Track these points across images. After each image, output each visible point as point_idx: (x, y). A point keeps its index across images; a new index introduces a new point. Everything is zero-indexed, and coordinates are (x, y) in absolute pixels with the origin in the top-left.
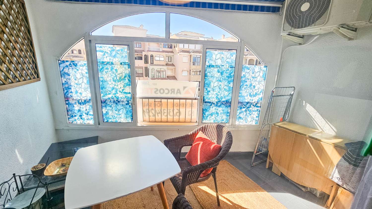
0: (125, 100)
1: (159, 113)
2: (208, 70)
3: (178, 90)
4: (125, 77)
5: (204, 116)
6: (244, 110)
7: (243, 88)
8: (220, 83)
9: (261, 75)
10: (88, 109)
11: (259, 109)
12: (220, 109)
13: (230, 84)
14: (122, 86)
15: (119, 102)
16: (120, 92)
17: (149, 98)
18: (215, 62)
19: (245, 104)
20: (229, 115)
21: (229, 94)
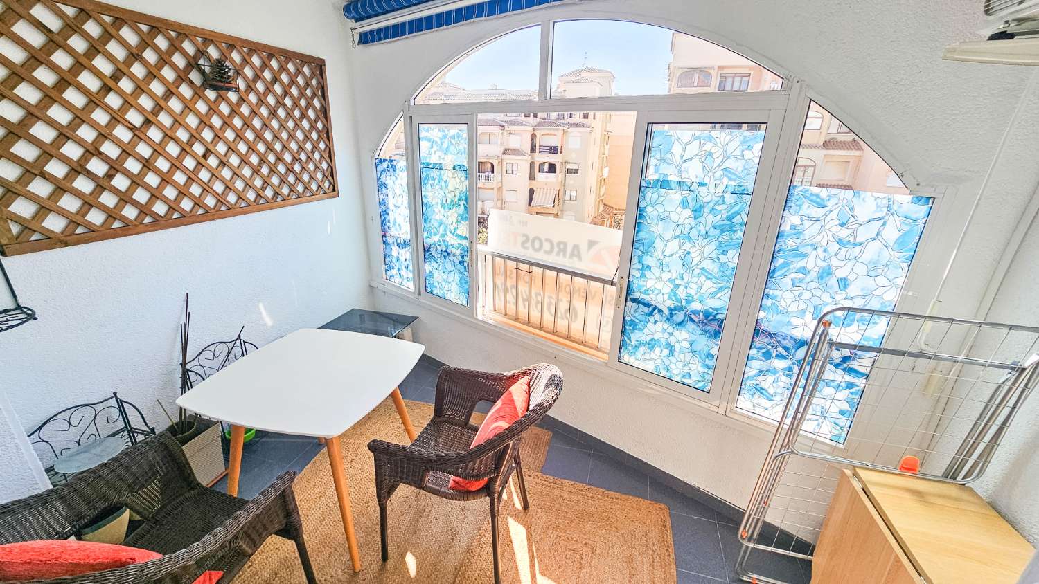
0: (458, 252)
2: (650, 195)
4: (459, 200)
5: (628, 341)
6: (781, 364)
7: (787, 282)
8: (687, 246)
9: (891, 233)
10: (408, 258)
11: (861, 382)
12: (683, 336)
13: (724, 253)
14: (455, 221)
15: (448, 254)
16: (451, 232)
17: (506, 258)
18: (680, 172)
19: (789, 344)
20: (711, 363)
21: (721, 289)
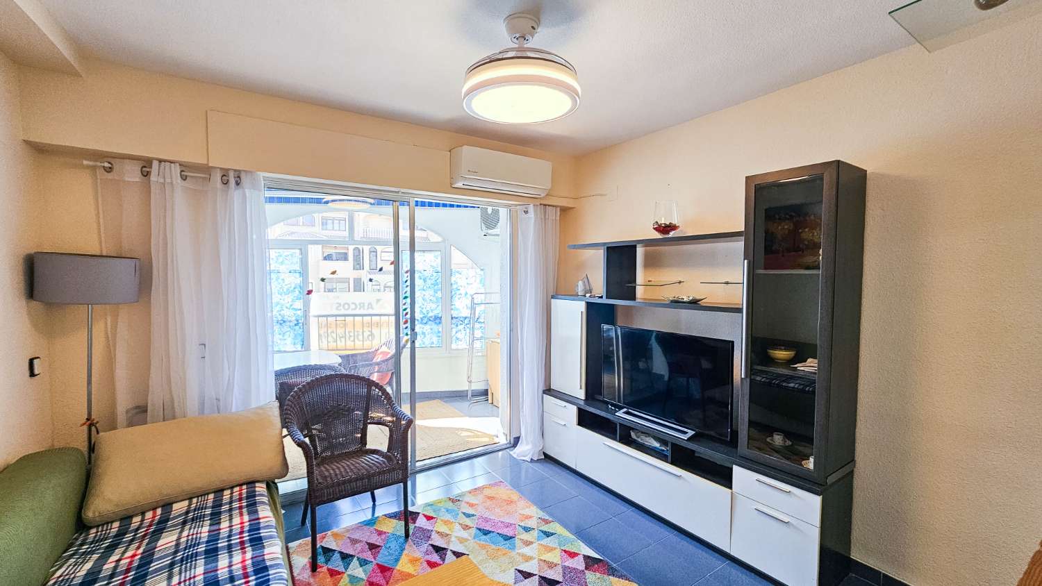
0: (294, 318)
1: (342, 337)
3: (370, 304)
4: (295, 288)
6: (461, 327)
7: (456, 299)
8: (424, 292)
9: (478, 281)
11: (483, 325)
12: (428, 328)
13: (437, 293)
14: (290, 300)
15: (284, 322)
16: (287, 308)
17: (327, 316)
19: (462, 319)
20: (440, 335)
21: (438, 306)
